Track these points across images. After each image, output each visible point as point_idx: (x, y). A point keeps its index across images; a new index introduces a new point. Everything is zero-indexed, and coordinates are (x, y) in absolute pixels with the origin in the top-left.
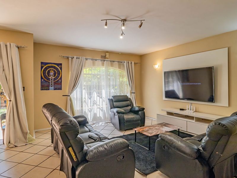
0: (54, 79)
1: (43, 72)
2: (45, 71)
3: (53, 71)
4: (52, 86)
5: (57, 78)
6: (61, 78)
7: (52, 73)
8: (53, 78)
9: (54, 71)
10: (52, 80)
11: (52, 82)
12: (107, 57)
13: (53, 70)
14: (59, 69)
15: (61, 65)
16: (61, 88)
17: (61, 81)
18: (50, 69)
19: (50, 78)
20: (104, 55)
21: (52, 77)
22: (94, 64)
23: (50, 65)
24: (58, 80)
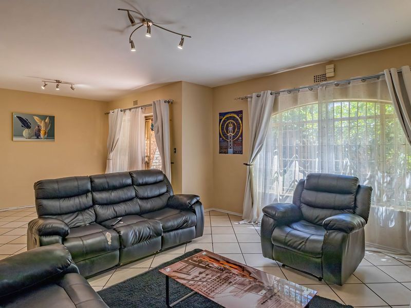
0: (233, 136)
1: (221, 128)
2: (223, 125)
3: (232, 125)
4: (230, 148)
5: (236, 135)
6: (241, 136)
7: (231, 128)
8: (233, 134)
9: (234, 124)
10: (230, 138)
11: (230, 141)
12: (328, 75)
13: (232, 122)
14: (239, 120)
15: (242, 113)
16: (242, 151)
17: (242, 139)
18: (229, 121)
19: (229, 135)
20: (320, 73)
21: (231, 134)
22: (295, 101)
23: (229, 115)
24: (238, 138)
